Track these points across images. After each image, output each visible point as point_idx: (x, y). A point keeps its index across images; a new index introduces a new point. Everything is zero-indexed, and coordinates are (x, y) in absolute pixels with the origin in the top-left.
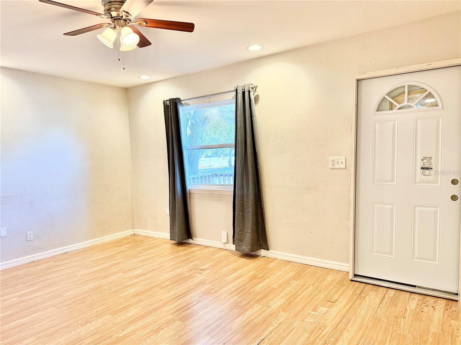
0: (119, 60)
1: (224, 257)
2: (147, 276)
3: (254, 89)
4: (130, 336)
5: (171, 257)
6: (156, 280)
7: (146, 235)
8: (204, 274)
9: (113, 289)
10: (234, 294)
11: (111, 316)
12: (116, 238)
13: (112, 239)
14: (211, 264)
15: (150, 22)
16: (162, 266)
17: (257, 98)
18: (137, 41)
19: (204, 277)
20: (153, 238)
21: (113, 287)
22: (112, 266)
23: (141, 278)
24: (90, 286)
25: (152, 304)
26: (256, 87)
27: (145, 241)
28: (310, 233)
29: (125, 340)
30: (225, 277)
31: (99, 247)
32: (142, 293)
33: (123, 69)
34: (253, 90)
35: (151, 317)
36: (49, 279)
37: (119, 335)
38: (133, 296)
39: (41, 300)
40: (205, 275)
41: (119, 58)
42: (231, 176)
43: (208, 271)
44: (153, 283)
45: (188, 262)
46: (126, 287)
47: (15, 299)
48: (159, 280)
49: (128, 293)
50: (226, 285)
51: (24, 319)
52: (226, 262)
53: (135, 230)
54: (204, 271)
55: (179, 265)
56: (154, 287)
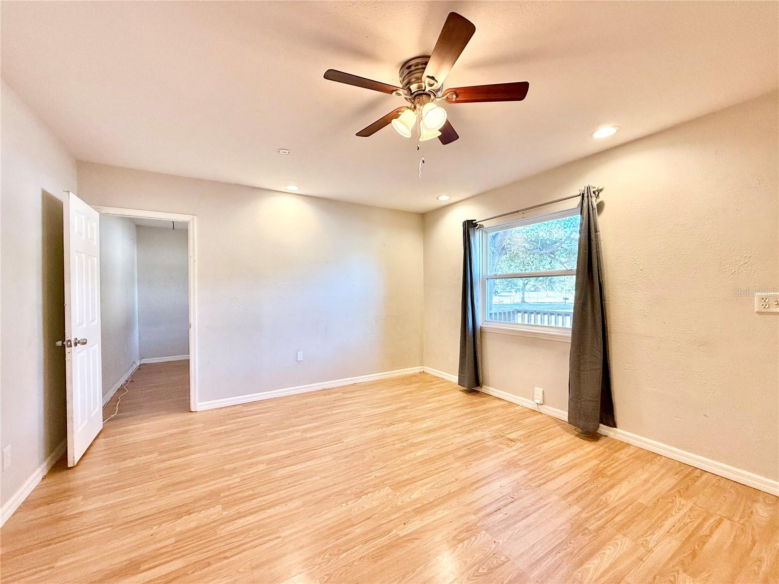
0: (418, 149)
1: (541, 425)
2: (438, 434)
3: (597, 193)
4: (414, 539)
5: (465, 411)
6: (450, 444)
7: (437, 375)
8: (514, 448)
9: (397, 445)
10: (570, 499)
11: (392, 491)
12: (404, 373)
13: (400, 374)
14: (522, 433)
15: (462, 93)
16: (456, 422)
17: (600, 206)
18: (443, 122)
19: (515, 453)
20: (443, 381)
21: (398, 442)
22: (397, 409)
23: (431, 436)
24: (372, 433)
25: (445, 484)
26: (601, 190)
27: (435, 382)
28: (704, 416)
29: (407, 545)
30: (549, 461)
31: (386, 382)
32: (432, 460)
33: (422, 162)
34: (595, 195)
35: (444, 510)
36: (334, 414)
37: (398, 533)
38: (421, 463)
39: (320, 441)
40: (517, 450)
41: (419, 146)
42: (567, 315)
43: (519, 445)
44: (446, 447)
45: (489, 422)
46: (413, 445)
47: (297, 434)
48: (453, 443)
49: (414, 456)
50: (553, 476)
51: (298, 465)
52: (545, 435)
53: (424, 367)
54: (513, 443)
55: (478, 426)
56: (447, 453)
